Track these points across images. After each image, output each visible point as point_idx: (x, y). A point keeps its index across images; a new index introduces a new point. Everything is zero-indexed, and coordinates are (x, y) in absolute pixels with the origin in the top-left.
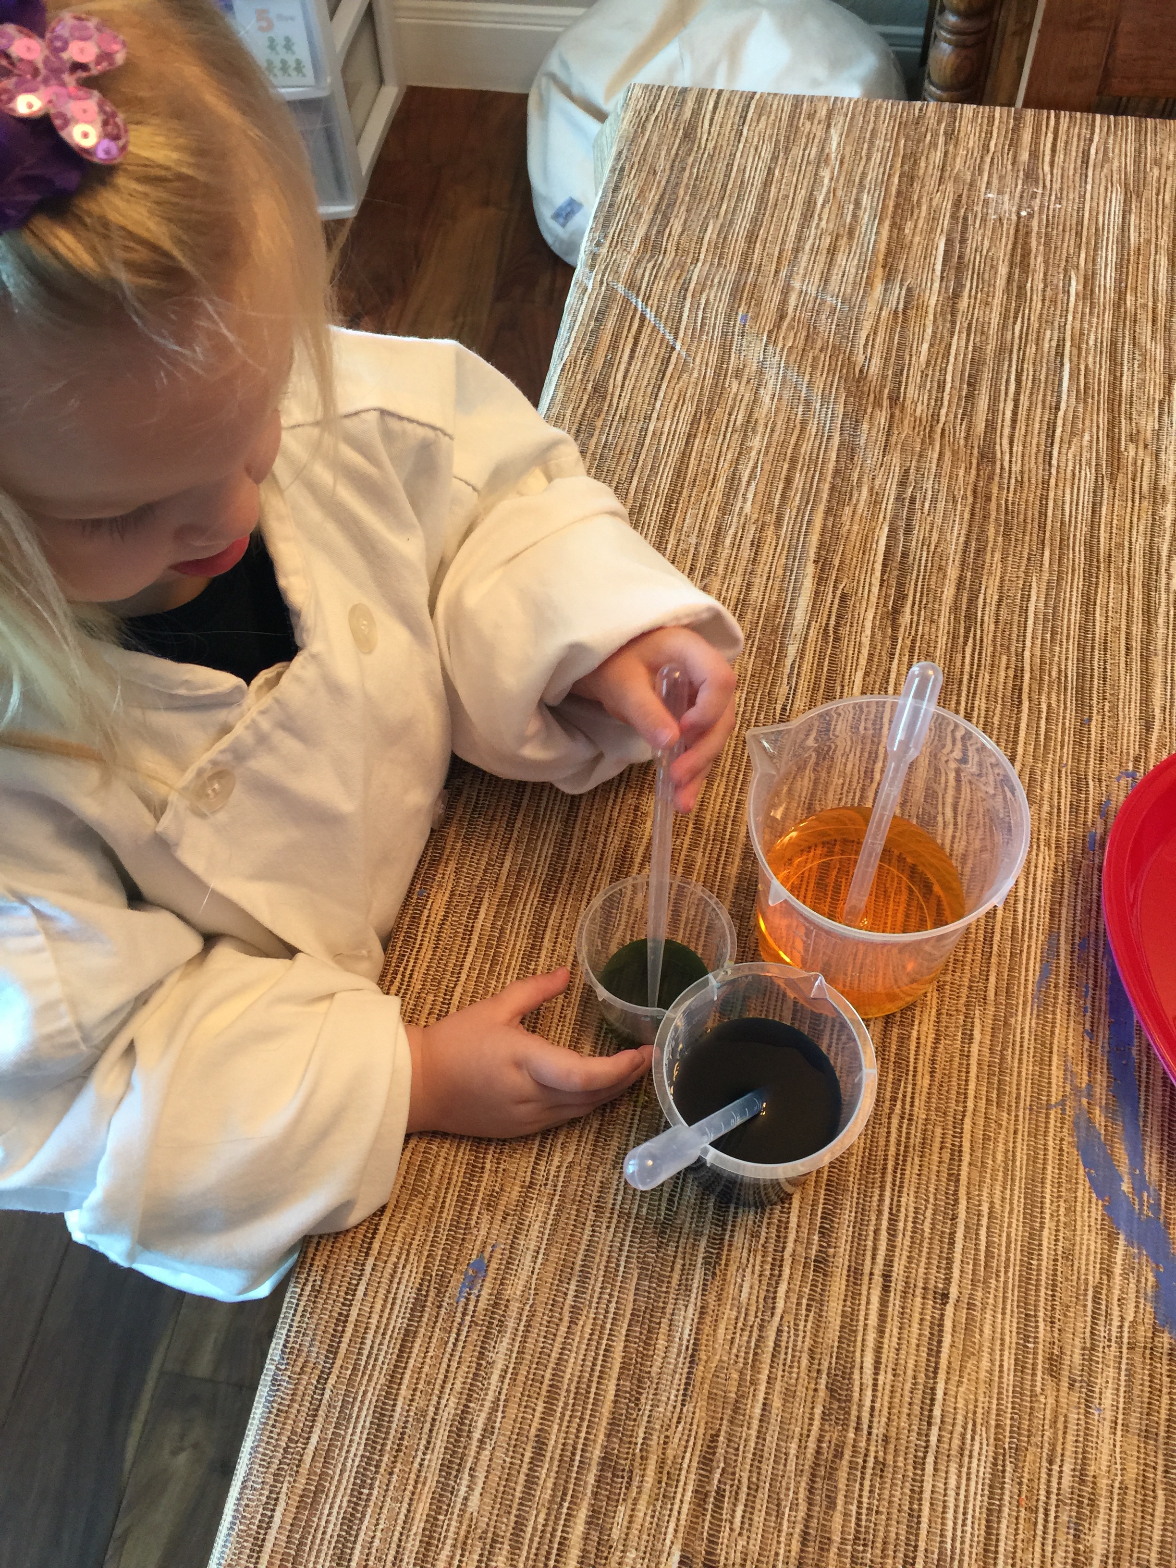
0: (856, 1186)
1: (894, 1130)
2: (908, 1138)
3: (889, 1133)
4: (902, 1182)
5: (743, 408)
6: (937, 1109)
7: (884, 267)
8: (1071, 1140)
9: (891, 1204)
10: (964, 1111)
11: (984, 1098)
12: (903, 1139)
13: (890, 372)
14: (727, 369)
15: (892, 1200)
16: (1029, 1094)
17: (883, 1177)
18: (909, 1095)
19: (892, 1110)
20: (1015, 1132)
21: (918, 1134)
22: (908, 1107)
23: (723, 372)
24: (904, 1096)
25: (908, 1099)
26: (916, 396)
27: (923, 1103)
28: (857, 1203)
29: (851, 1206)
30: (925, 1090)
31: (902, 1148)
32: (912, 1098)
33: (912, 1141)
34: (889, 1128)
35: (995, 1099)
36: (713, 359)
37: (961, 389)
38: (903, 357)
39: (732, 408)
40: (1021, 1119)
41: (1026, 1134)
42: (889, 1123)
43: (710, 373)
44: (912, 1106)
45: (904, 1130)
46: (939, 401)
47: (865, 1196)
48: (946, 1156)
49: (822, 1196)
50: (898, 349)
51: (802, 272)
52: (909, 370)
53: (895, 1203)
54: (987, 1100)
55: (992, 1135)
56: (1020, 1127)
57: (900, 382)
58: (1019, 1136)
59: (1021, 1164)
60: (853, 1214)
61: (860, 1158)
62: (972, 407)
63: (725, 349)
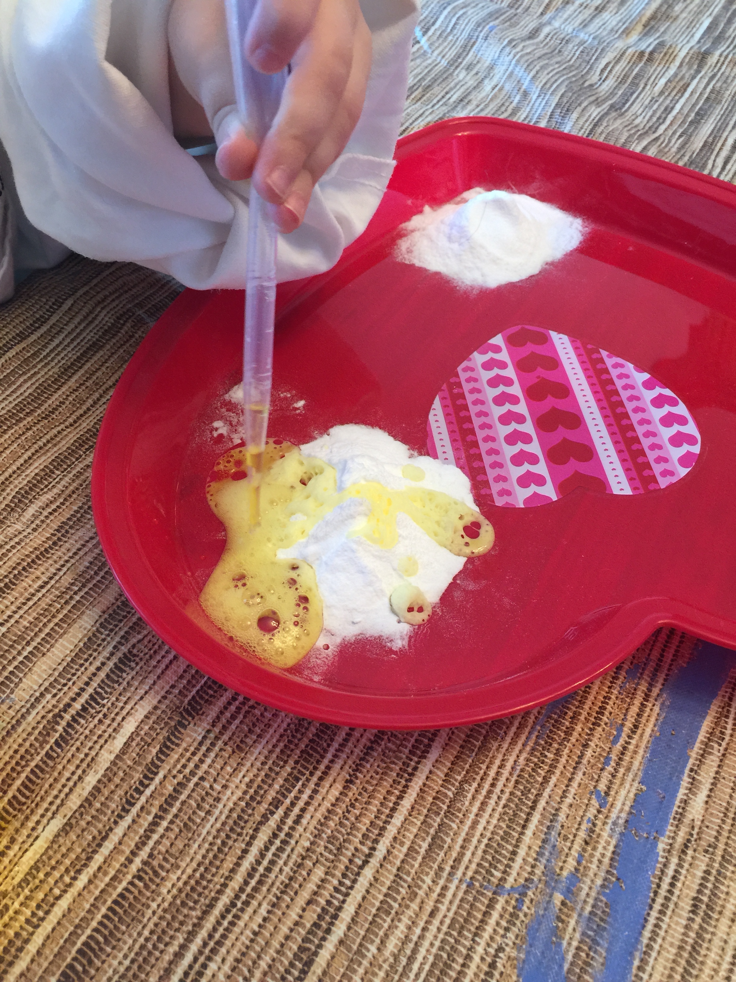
0: (155, 919)
1: (254, 851)
2: (268, 870)
3: (245, 852)
4: (224, 936)
5: (462, 90)
6: (331, 839)
7: (645, 26)
8: (514, 954)
9: (191, 967)
10: (370, 855)
11: (408, 844)
12: (261, 869)
13: (620, 92)
14: (461, 63)
15: (196, 959)
16: (476, 860)
17: (201, 919)
18: (301, 804)
19: (265, 818)
20: (432, 914)
21: (287, 869)
22: (289, 822)
23: (456, 64)
24: (293, 804)
25: (296, 810)
26: (640, 112)
27: (314, 822)
28: (142, 947)
29: (130, 949)
30: (327, 804)
31: (253, 883)
32: (303, 810)
33: (272, 876)
34: (249, 844)
35: (422, 851)
36: (451, 54)
37: (687, 115)
38: (637, 85)
39: (451, 89)
40: (449, 894)
41: (448, 921)
42: (253, 837)
43: (444, 63)
44: (297, 821)
45: (269, 855)
46: (661, 120)
47: (160, 939)
48: (311, 917)
49: (99, 917)
50: (635, 78)
51: (565, 16)
52: (640, 94)
53: (197, 967)
54: (410, 849)
55: (396, 905)
56: (443, 908)
57: (627, 100)
58: (436, 922)
59: (420, 969)
60: (127, 963)
61: (185, 877)
62: (694, 131)
63: (466, 48)
